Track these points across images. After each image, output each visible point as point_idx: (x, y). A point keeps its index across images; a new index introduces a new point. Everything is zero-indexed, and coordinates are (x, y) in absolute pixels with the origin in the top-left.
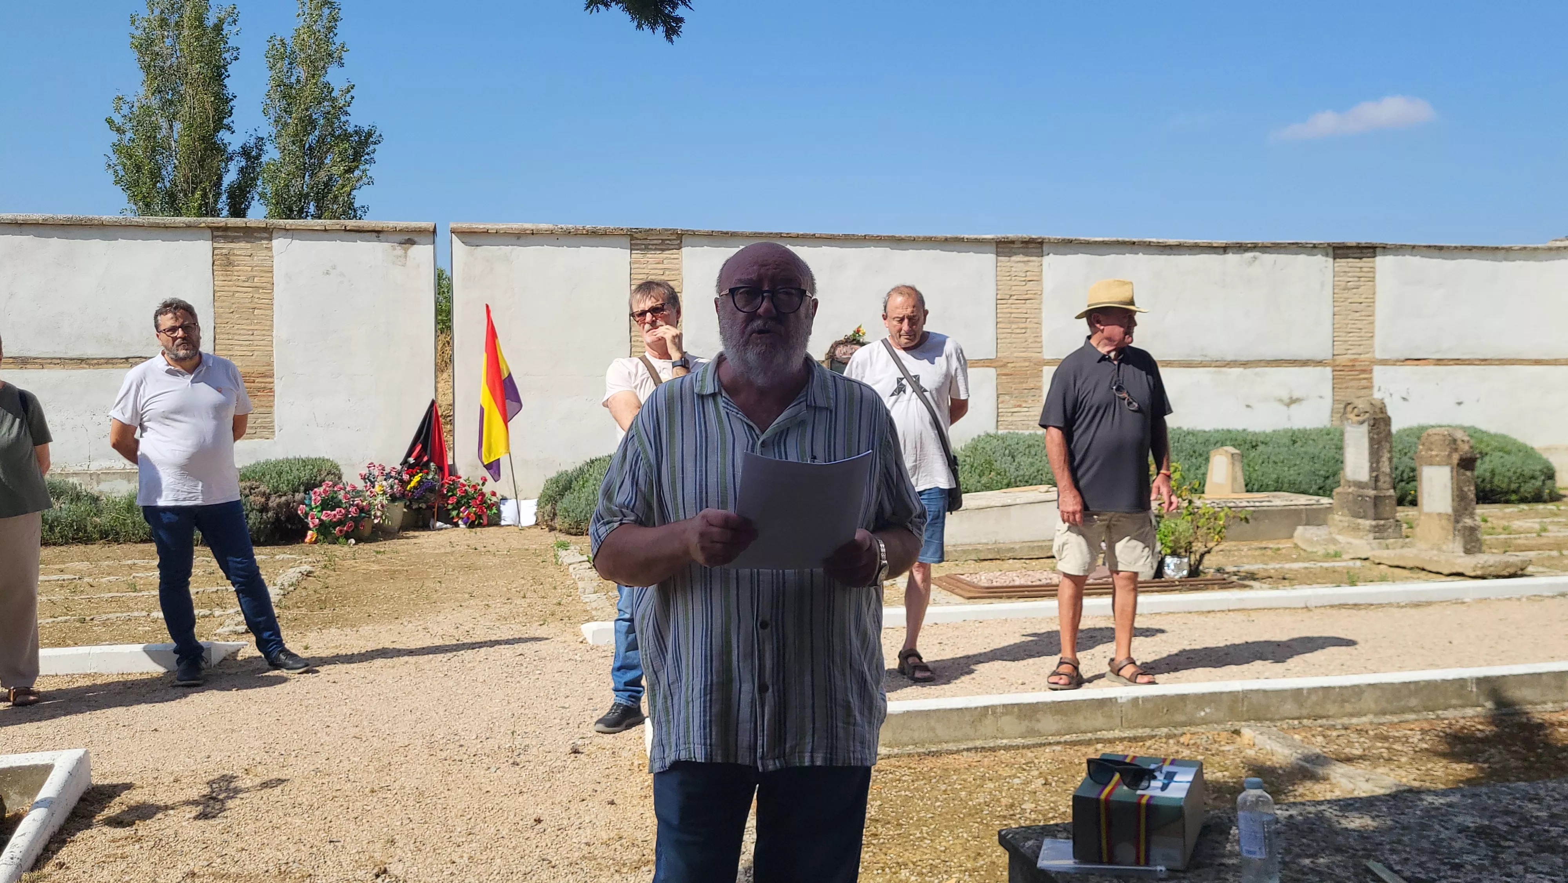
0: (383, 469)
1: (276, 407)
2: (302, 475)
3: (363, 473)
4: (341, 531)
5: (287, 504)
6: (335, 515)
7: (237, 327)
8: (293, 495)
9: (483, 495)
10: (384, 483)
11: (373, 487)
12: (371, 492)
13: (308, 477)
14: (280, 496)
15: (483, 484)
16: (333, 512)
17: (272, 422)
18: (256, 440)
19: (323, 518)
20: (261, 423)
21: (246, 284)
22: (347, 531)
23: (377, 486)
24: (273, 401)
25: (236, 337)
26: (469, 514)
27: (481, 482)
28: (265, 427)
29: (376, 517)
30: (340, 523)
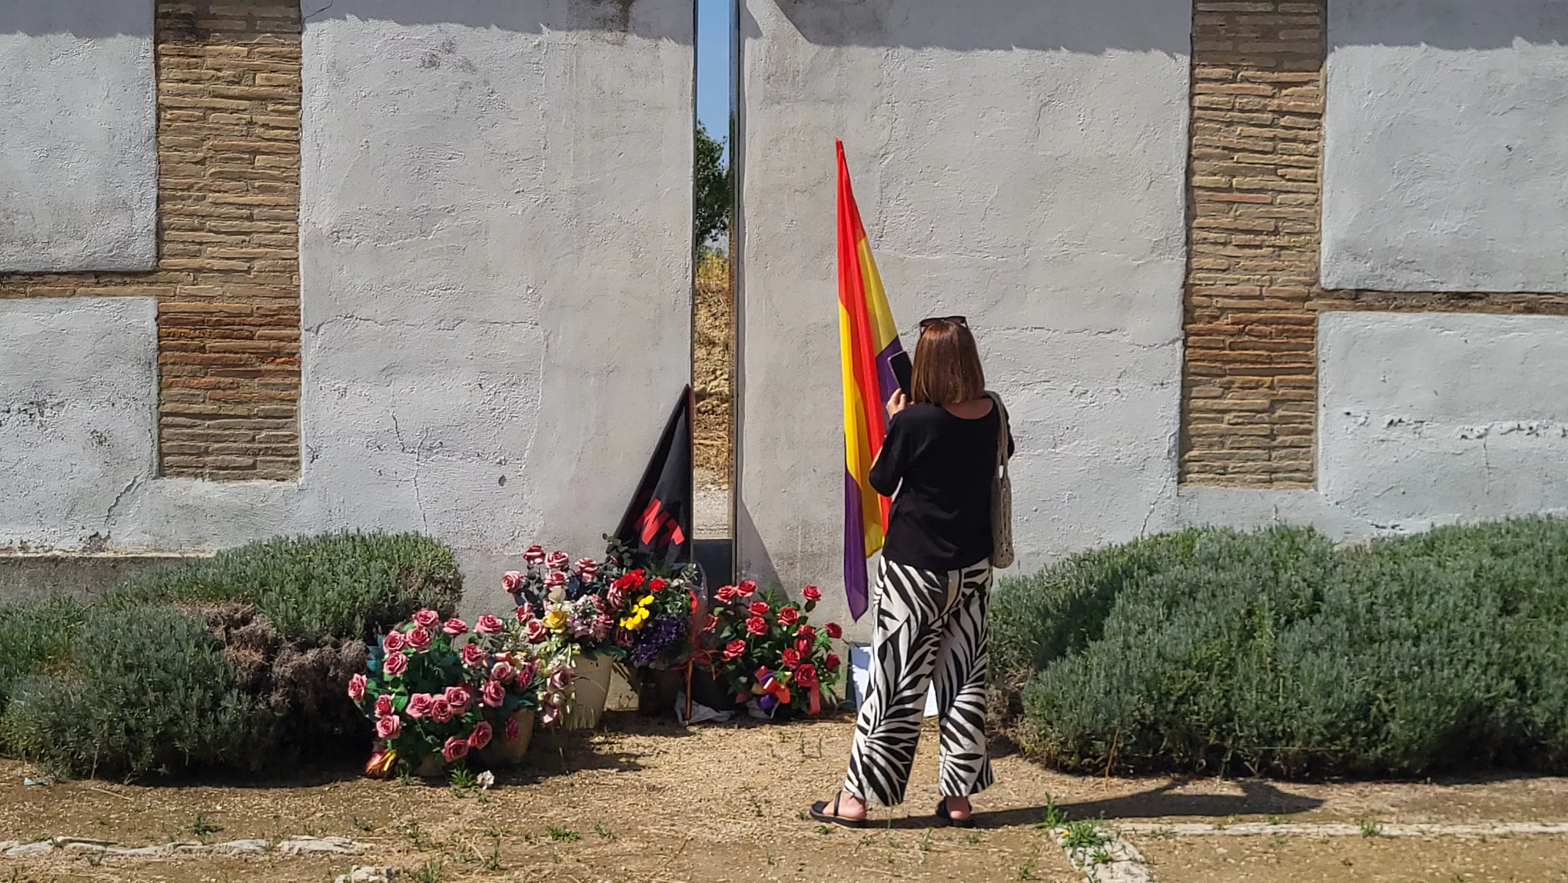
0: (564, 567)
1: (302, 402)
2: (360, 588)
3: (514, 575)
4: (457, 749)
5: (321, 668)
6: (443, 706)
7: (211, 197)
8: (337, 646)
9: (810, 635)
10: (568, 606)
11: (540, 614)
12: (534, 628)
13: (375, 592)
14: (303, 648)
15: (810, 606)
16: (438, 697)
17: (294, 438)
18: (255, 483)
19: (413, 713)
20: (268, 439)
21: (236, 90)
22: (473, 749)
23: (548, 615)
24: (297, 386)
25: (209, 224)
26: (775, 687)
27: (803, 601)
28: (276, 451)
29: (547, 704)
30: (455, 726)
